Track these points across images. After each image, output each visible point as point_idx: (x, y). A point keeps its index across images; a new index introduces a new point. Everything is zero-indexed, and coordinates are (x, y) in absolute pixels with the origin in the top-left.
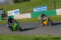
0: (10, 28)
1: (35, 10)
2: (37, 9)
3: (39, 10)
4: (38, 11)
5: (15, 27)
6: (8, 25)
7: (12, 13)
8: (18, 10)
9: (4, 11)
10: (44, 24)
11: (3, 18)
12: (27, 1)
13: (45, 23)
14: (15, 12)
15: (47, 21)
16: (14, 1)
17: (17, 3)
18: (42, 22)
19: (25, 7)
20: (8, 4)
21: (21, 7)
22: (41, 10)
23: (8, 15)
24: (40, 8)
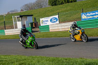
0: (23, 43)
1: (84, 17)
2: (88, 14)
3: (90, 17)
4: (88, 17)
5: (29, 42)
6: (21, 39)
7: (47, 21)
8: (57, 16)
9: (35, 19)
10: (76, 40)
11: (33, 30)
12: (72, 2)
13: (78, 37)
14: (51, 20)
15: (80, 34)
16: (50, 2)
17: (55, 5)
18: (73, 36)
19: (68, 11)
20: (41, 7)
21: (62, 12)
22: (94, 17)
23: (41, 25)
24: (93, 14)
